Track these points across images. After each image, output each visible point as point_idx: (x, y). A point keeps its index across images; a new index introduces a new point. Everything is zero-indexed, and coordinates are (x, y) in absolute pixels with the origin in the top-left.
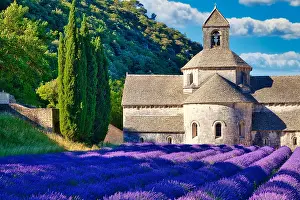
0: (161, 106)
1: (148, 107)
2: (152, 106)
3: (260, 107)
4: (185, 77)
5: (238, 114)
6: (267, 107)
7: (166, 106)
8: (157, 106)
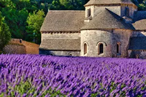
0: (67, 32)
1: (58, 33)
2: (61, 32)
3: (137, 33)
4: (86, 12)
5: (116, 37)
6: (142, 33)
7: (71, 32)
8: (64, 32)
